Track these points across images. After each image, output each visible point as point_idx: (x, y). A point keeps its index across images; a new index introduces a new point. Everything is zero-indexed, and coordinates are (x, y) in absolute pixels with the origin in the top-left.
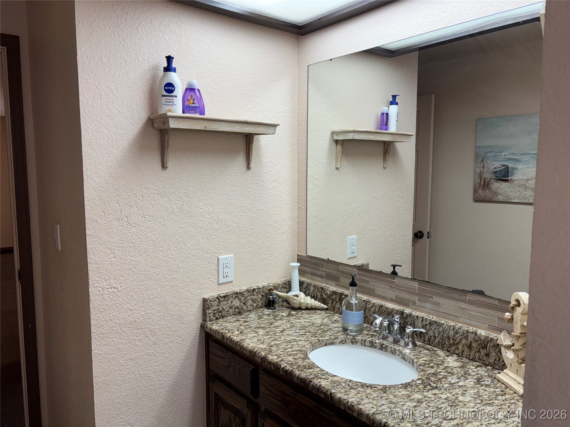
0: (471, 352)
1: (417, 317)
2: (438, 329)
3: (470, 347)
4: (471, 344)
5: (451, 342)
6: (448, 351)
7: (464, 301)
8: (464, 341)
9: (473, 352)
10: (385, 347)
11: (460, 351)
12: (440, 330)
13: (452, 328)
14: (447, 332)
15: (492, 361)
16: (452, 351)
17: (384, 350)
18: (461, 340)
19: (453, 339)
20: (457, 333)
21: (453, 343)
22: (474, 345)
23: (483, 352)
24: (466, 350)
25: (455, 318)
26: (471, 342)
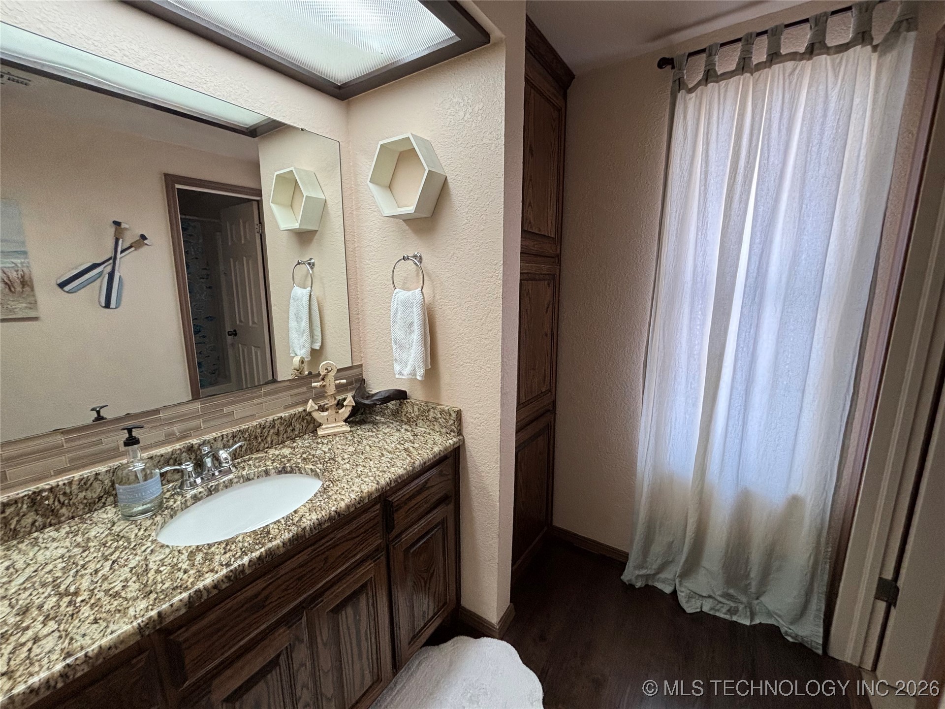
0: (279, 437)
1: (215, 439)
2: (243, 437)
3: (278, 434)
4: (278, 430)
5: (260, 440)
6: (257, 451)
7: (260, 396)
8: (272, 431)
9: (281, 435)
10: (215, 488)
11: (270, 442)
12: (246, 436)
13: (258, 426)
14: (254, 434)
15: (296, 433)
16: (261, 449)
17: (213, 493)
18: (269, 432)
19: (261, 436)
20: (264, 428)
21: (262, 440)
22: (281, 429)
23: (289, 430)
24: (275, 437)
25: (252, 417)
26: (279, 427)
